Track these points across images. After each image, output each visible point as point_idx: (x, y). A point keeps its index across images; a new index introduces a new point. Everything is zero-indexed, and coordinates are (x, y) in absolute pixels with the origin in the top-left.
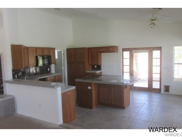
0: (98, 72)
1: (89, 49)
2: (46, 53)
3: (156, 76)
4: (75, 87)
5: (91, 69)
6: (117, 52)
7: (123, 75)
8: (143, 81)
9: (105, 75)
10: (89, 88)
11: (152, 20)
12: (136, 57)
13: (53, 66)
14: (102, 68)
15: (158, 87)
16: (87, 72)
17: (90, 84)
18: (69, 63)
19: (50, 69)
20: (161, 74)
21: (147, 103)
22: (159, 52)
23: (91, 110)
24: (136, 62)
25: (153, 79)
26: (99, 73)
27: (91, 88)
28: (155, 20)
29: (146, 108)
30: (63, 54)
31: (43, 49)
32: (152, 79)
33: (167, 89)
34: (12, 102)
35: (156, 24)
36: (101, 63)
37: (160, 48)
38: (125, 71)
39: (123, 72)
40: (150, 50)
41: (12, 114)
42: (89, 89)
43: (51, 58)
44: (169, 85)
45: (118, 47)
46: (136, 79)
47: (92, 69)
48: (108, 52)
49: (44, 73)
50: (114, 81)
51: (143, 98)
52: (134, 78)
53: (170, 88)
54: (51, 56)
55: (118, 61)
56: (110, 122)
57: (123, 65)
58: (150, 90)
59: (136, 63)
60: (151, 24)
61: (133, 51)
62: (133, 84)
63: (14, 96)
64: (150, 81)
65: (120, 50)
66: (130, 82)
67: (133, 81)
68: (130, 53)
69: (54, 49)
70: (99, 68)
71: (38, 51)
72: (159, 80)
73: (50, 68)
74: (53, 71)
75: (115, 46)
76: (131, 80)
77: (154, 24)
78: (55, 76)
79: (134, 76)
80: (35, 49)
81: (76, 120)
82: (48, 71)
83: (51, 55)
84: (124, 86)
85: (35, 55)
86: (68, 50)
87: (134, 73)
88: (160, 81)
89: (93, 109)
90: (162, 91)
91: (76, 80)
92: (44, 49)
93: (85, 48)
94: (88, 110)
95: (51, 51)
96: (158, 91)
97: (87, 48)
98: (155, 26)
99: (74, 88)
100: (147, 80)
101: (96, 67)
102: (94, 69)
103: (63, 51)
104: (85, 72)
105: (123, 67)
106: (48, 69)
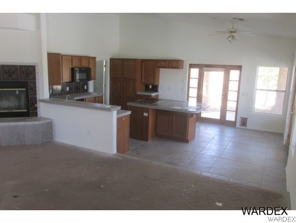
0: (154, 94)
1: (143, 61)
3: (232, 105)
4: (130, 111)
5: (144, 89)
6: (183, 68)
7: (188, 100)
8: (214, 110)
9: (165, 100)
10: (146, 114)
11: (231, 32)
12: (208, 76)
13: (91, 83)
14: (160, 89)
15: (233, 119)
16: (138, 93)
17: (147, 110)
18: (113, 79)
19: (87, 87)
20: (238, 101)
21: (216, 137)
22: (237, 72)
23: (146, 142)
24: (207, 83)
25: (228, 109)
26: (155, 96)
27: (148, 115)
28: (234, 32)
29: (215, 143)
30: (105, 66)
32: (226, 109)
33: (244, 122)
34: (49, 127)
35: (236, 37)
36: (159, 82)
37: (239, 68)
38: (190, 95)
39: (188, 97)
40: (227, 68)
41: (49, 142)
42: (145, 116)
43: (91, 71)
44: (247, 117)
45: (184, 62)
46: (205, 107)
47: (146, 90)
48: (169, 67)
49: (80, 92)
50: (177, 108)
51: (212, 132)
52: (202, 105)
53: (248, 121)
54: (90, 69)
55: (183, 81)
56: (170, 156)
57: (189, 87)
58: (222, 122)
59: (207, 86)
60: (229, 37)
61: (204, 68)
62: (200, 113)
63: (51, 119)
64: (224, 111)
65: (186, 66)
66: (197, 109)
67: (201, 108)
68: (200, 71)
70: (155, 89)
71: (74, 61)
72: (235, 110)
73: (87, 84)
74: (91, 89)
75: (180, 61)
76: (198, 107)
77: (233, 37)
78: (95, 98)
79: (203, 102)
80: (70, 58)
81: (129, 151)
82: (84, 90)
83: (90, 67)
84: (189, 114)
85: (71, 67)
86: (112, 60)
87: (203, 99)
88: (236, 112)
89: (149, 141)
90: (238, 125)
91: (129, 104)
92: (82, 58)
93: (137, 59)
94: (142, 143)
95: (91, 62)
96: (232, 124)
97: (140, 59)
98: (234, 40)
99: (129, 113)
100: (220, 110)
101: (151, 87)
102: (148, 90)
103: (104, 61)
104: (136, 93)
105: (188, 90)
106: (85, 87)
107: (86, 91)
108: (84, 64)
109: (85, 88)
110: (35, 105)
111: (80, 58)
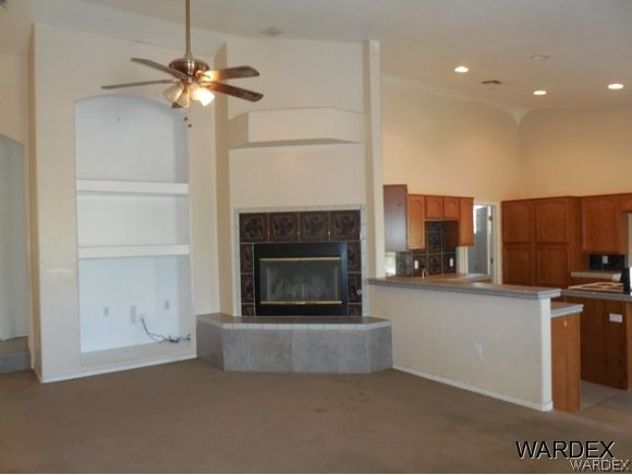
0: (617, 278)
1: (582, 200)
4: (582, 306)
5: (588, 267)
10: (616, 318)
13: (463, 254)
16: (574, 275)
18: (509, 245)
27: (623, 319)
30: (491, 218)
34: (385, 338)
36: (628, 248)
42: (616, 323)
47: (591, 268)
49: (440, 273)
63: (390, 321)
69: (470, 202)
70: (617, 264)
71: (430, 206)
73: (455, 257)
74: (463, 268)
80: (422, 200)
82: (450, 268)
86: (507, 205)
89: (629, 390)
92: (446, 200)
93: (568, 197)
95: (463, 208)
97: (577, 197)
99: (578, 308)
101: (605, 260)
102: (600, 269)
103: (489, 208)
104: (568, 274)
106: (452, 261)
107: (453, 271)
108: (451, 213)
109: (452, 264)
110: (358, 292)
111: (442, 201)
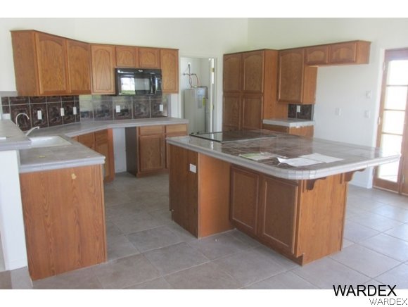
1: (281, 53)
2: (148, 63)
5: (286, 115)
6: (367, 62)
7: (379, 140)
10: (193, 168)
14: (317, 112)
18: (228, 94)
19: (166, 108)
23: (192, 239)
27: (197, 170)
30: (214, 70)
31: (137, 51)
36: (314, 99)
39: (381, 133)
42: (193, 173)
43: (162, 77)
45: (372, 45)
47: (289, 117)
48: (332, 62)
49: (148, 116)
54: (161, 71)
55: (367, 95)
57: (382, 110)
69: (173, 53)
70: (307, 113)
71: (121, 55)
74: (175, 113)
75: (357, 42)
80: (111, 49)
81: (109, 261)
82: (159, 112)
83: (162, 68)
86: (227, 58)
89: (200, 239)
92: (142, 50)
93: (265, 50)
95: (164, 58)
97: (275, 50)
101: (299, 109)
102: (294, 117)
103: (213, 61)
104: (260, 121)
105: (381, 116)
106: (162, 106)
109: (161, 109)
